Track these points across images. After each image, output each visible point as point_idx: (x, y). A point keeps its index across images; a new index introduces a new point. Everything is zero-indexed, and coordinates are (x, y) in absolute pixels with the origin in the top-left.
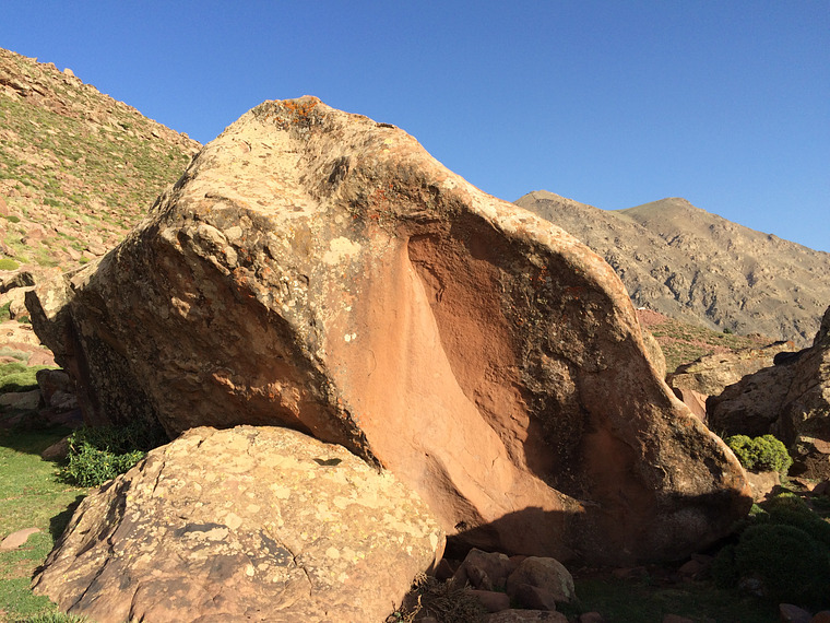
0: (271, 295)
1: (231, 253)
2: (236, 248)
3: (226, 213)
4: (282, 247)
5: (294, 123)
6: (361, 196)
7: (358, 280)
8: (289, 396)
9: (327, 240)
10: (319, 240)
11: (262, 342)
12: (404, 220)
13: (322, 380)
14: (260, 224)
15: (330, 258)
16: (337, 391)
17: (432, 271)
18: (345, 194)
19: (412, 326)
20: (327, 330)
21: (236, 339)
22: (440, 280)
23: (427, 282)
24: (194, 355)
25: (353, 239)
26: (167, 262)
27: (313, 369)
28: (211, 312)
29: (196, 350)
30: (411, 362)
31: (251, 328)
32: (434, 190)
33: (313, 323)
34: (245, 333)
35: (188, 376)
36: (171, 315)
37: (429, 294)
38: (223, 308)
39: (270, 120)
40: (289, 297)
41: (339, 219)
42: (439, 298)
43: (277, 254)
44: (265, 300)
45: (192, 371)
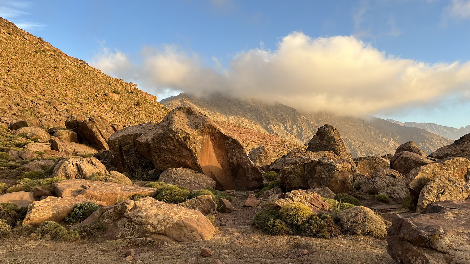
0: (189, 145)
1: (182, 139)
2: (184, 138)
3: (182, 132)
4: (191, 138)
5: (187, 112)
6: (203, 129)
7: (202, 143)
8: (189, 162)
9: (197, 136)
10: (196, 136)
11: (185, 153)
12: (210, 133)
13: (196, 159)
14: (188, 134)
15: (198, 139)
16: (198, 161)
17: (213, 141)
18: (200, 129)
19: (210, 150)
20: (197, 151)
21: (180, 152)
22: (215, 143)
23: (213, 143)
24: (170, 155)
25: (201, 136)
26: (169, 139)
27: (194, 157)
28: (176, 148)
29: (170, 154)
30: (210, 156)
31: (183, 150)
32: (215, 129)
33: (195, 150)
34: (182, 151)
35: (168, 159)
36: (167, 148)
37: (213, 145)
38: (179, 147)
39: (181, 111)
40: (192, 146)
41: (199, 133)
42: (214, 145)
43: (191, 139)
44: (188, 146)
45: (169, 158)
